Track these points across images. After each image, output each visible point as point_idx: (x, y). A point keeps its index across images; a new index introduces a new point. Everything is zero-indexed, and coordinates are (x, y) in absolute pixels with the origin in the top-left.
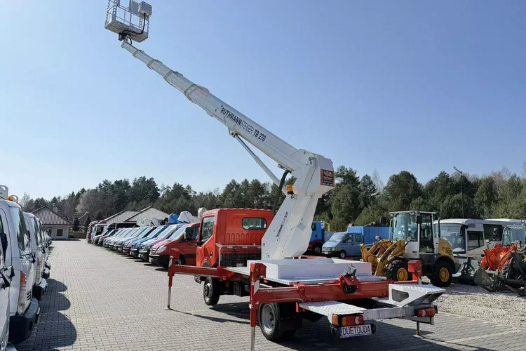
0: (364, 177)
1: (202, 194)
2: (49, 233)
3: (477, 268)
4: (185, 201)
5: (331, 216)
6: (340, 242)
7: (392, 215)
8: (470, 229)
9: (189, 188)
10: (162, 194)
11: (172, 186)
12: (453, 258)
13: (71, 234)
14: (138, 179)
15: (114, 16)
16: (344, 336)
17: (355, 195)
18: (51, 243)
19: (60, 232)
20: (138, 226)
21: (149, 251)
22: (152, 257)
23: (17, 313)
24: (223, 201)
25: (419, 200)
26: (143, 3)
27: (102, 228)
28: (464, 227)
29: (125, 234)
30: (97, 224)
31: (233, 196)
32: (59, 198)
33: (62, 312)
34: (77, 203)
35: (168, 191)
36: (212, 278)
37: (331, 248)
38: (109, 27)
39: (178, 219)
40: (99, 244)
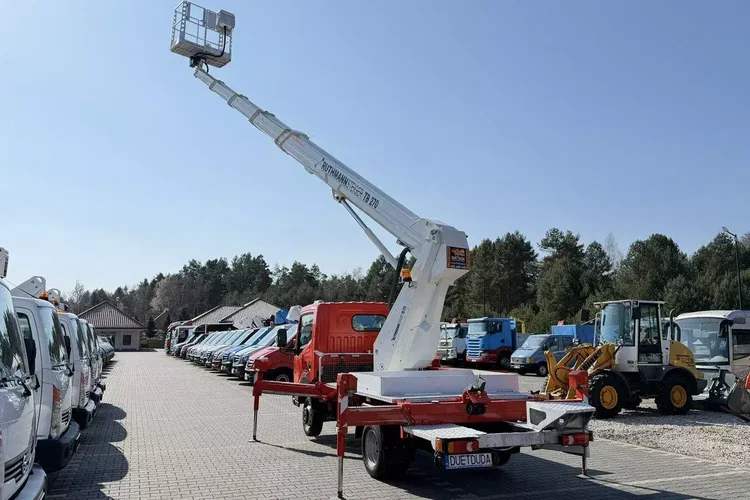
0: (591, 246)
1: (335, 278)
2: (112, 342)
3: (733, 387)
4: (310, 289)
5: (536, 309)
6: (539, 350)
7: (597, 307)
8: (736, 326)
9: (315, 269)
10: (275, 279)
11: (290, 267)
12: (693, 372)
13: (144, 342)
14: (239, 257)
15: (182, 35)
16: (451, 467)
17: (575, 275)
18: (113, 356)
19: (127, 340)
20: (234, 328)
21: (245, 363)
22: (248, 372)
23: (50, 437)
24: (367, 288)
25: (680, 280)
26: (222, 12)
27: (187, 332)
28: (725, 323)
29: (218, 339)
30: (178, 326)
31: (382, 281)
32: (126, 289)
33: (114, 444)
34: (152, 295)
35: (284, 274)
36: (312, 398)
37: (525, 359)
38: (176, 49)
39: (288, 317)
40: (182, 355)
